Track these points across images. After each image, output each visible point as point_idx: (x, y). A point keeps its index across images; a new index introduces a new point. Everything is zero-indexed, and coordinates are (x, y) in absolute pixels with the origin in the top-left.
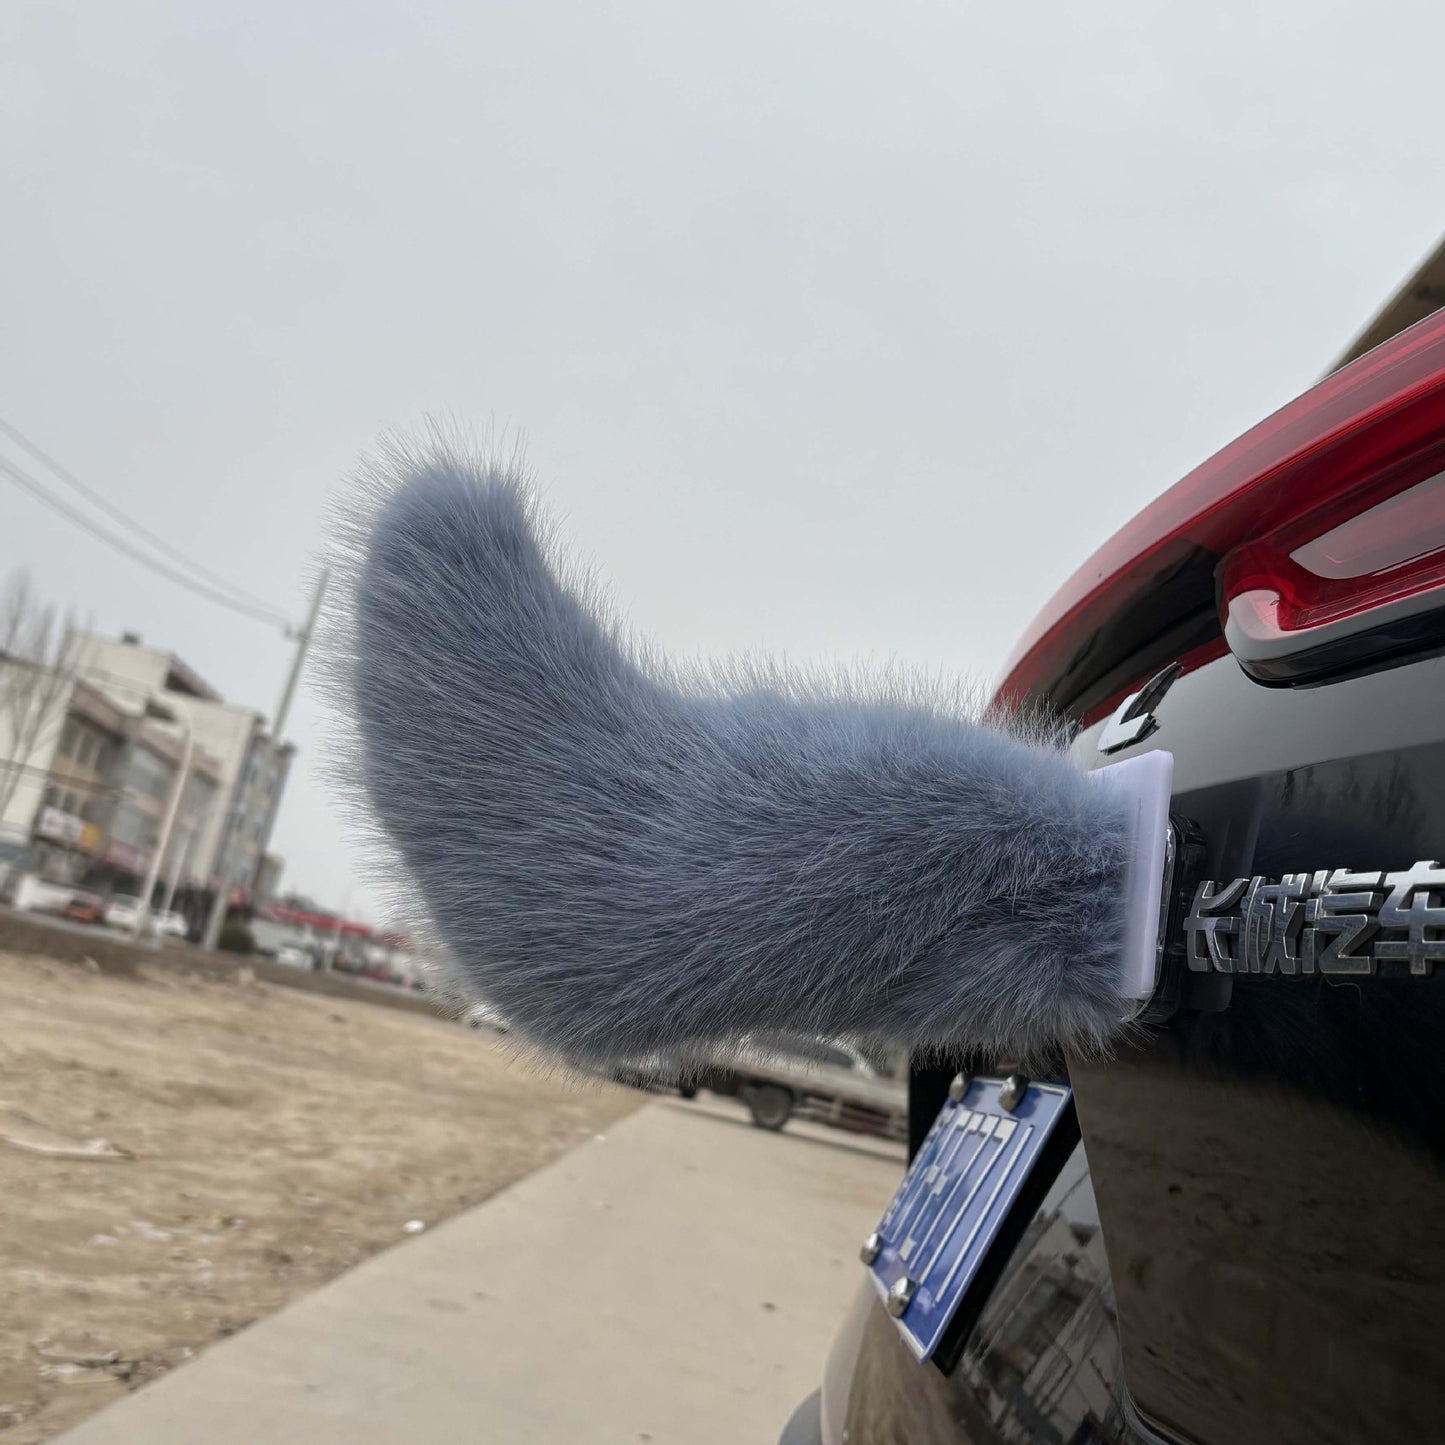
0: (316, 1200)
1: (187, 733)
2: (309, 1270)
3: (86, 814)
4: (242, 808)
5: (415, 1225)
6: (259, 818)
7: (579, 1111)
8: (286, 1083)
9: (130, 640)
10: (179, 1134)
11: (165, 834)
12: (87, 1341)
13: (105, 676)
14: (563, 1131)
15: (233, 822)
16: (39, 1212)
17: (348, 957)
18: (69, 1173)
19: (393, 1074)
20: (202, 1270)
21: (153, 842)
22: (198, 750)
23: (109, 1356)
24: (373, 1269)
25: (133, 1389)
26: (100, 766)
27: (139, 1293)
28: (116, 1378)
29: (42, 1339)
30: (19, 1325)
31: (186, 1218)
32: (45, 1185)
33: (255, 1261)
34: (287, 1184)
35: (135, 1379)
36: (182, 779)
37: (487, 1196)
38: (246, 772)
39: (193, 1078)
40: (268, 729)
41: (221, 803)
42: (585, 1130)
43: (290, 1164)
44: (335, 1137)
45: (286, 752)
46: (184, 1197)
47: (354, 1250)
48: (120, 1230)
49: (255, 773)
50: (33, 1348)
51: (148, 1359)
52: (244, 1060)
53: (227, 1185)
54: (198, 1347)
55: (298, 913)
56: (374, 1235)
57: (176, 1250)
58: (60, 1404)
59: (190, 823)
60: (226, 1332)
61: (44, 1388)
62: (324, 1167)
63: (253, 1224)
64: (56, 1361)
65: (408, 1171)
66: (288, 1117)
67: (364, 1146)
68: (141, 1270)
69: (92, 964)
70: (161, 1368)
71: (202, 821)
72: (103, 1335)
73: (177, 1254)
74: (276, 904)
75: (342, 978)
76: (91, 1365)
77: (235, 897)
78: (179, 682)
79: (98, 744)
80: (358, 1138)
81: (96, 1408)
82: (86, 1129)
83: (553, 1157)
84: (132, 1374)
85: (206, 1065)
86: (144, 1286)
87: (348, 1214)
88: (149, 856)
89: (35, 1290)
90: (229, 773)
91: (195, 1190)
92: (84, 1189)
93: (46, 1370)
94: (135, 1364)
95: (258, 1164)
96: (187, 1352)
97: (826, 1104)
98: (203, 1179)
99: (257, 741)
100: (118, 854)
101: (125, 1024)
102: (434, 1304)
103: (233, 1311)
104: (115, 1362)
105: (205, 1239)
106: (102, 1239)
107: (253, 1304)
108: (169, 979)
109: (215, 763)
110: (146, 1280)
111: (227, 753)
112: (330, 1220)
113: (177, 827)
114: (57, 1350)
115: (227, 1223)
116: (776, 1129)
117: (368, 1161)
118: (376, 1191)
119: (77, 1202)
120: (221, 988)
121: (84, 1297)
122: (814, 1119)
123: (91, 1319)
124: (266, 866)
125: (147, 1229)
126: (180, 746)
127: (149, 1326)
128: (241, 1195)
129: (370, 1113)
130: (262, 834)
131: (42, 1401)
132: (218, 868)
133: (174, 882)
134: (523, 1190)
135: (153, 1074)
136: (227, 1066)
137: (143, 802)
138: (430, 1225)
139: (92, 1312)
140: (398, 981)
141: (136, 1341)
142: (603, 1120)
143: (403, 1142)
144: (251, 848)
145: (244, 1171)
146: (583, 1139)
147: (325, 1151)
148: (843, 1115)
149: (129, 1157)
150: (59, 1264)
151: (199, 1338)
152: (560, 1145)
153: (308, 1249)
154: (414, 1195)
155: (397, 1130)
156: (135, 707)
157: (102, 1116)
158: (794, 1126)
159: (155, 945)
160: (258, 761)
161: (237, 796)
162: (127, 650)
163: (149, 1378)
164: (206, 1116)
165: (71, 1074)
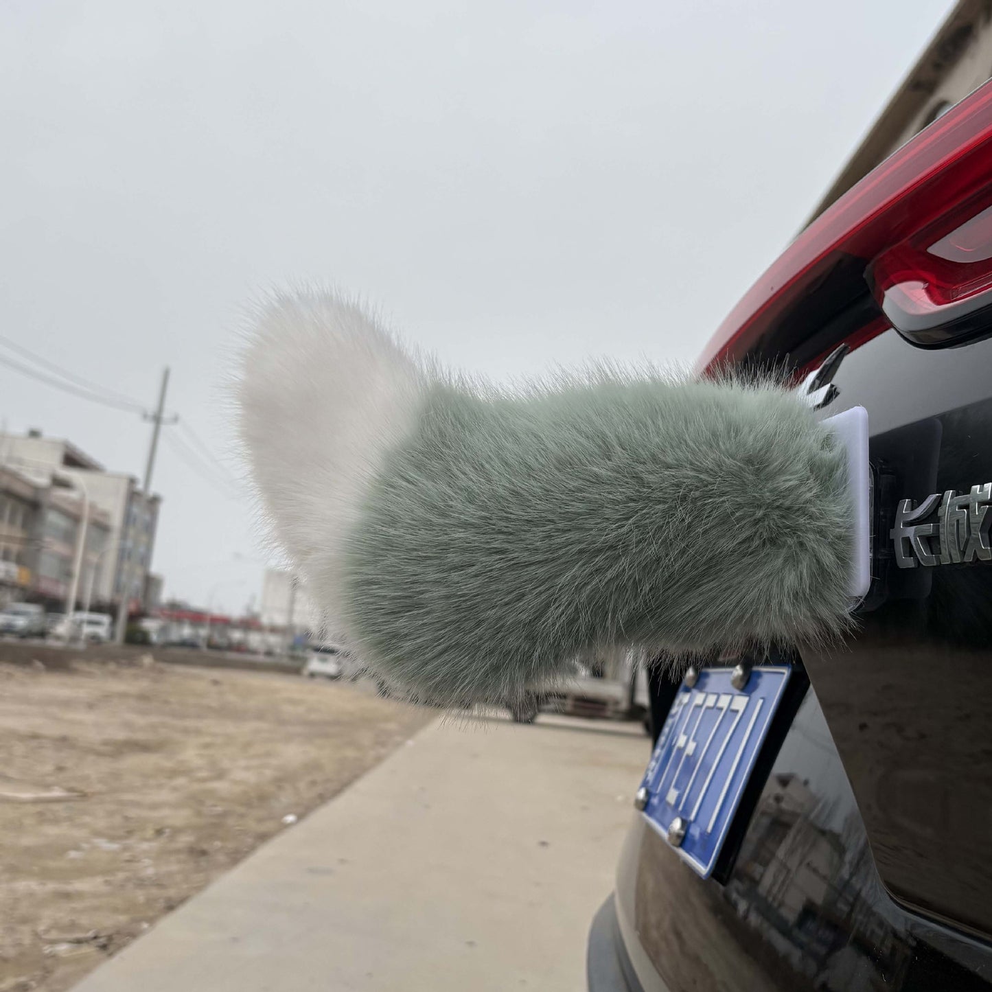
0: (219, 809)
1: (83, 495)
2: (221, 858)
3: (20, 560)
4: (129, 544)
5: (290, 818)
6: (142, 549)
7: (392, 726)
8: (186, 731)
9: (34, 434)
10: (116, 775)
11: (77, 568)
12: (73, 926)
13: (20, 461)
14: (384, 742)
15: (123, 555)
16: (27, 841)
17: (217, 639)
18: (44, 812)
19: (260, 716)
20: (146, 867)
21: (68, 575)
22: (93, 507)
23: (91, 934)
24: (265, 852)
25: (111, 955)
26: (25, 526)
27: (104, 889)
28: (98, 949)
29: (41, 928)
30: (24, 921)
31: (130, 833)
32: (28, 821)
33: (182, 857)
34: (196, 801)
35: (111, 948)
36: (84, 528)
37: (337, 792)
38: (128, 519)
39: (121, 735)
40: (140, 486)
41: (113, 542)
42: (398, 739)
43: (196, 787)
44: (226, 764)
45: (154, 501)
46: (127, 818)
47: (250, 840)
48: (85, 846)
49: (135, 519)
50: (36, 935)
51: (118, 933)
52: (154, 719)
53: (155, 806)
54: (152, 921)
55: (178, 612)
56: (263, 828)
57: (126, 855)
58: (60, 972)
59: (94, 558)
60: (170, 907)
61: (49, 962)
62: (221, 786)
63: (177, 831)
64: (53, 942)
65: (281, 781)
66: (191, 755)
67: (247, 768)
68: (104, 872)
69: (39, 664)
70: (127, 938)
71: (102, 556)
72: (84, 920)
73: (127, 858)
74: (162, 609)
75: (215, 654)
76: (79, 942)
77: (132, 607)
78: (72, 460)
79: (21, 510)
80: (242, 763)
81: (87, 971)
82: (51, 779)
83: (379, 759)
84: (108, 944)
85: (128, 725)
86: (107, 883)
87: (242, 816)
88: (68, 585)
89: (31, 895)
90: (116, 521)
91: (133, 813)
92: (56, 821)
93: (47, 949)
94: (110, 938)
95: (175, 789)
96: (145, 926)
97: (563, 701)
98: (137, 804)
99: (133, 496)
100: (46, 586)
101: (67, 704)
102: (312, 871)
103: (172, 892)
104: (95, 938)
105: (145, 846)
106: (73, 854)
107: (185, 886)
108: (94, 668)
109: (105, 514)
110: (108, 878)
111: (113, 507)
112: (231, 821)
113: (85, 564)
114: (54, 935)
115: (159, 832)
116: (530, 721)
117: (251, 777)
118: (259, 799)
119: (52, 831)
120: (132, 671)
121: (67, 896)
122: (556, 712)
123: (74, 910)
124: (151, 583)
125: (104, 844)
126: (79, 505)
127: (116, 910)
128: (166, 812)
129: (247, 745)
130: (145, 560)
131: (48, 971)
132: (117, 588)
133: (87, 600)
134: (361, 785)
135: (92, 736)
136: (142, 723)
137: (58, 548)
138: (301, 817)
139: (74, 905)
140: (254, 652)
141: (108, 922)
142: (410, 730)
143: (274, 762)
144: (139, 571)
145: (165, 795)
146: (398, 745)
147: (220, 775)
148: (575, 706)
149: (84, 796)
150: (45, 875)
151: (151, 914)
152: (382, 751)
153: (218, 844)
154: (286, 798)
155: (268, 754)
156: (43, 481)
157: (60, 769)
158: (543, 718)
159: (81, 646)
160: (136, 510)
161: (124, 536)
162: (32, 441)
163: (120, 947)
164: (133, 761)
165: (34, 743)
